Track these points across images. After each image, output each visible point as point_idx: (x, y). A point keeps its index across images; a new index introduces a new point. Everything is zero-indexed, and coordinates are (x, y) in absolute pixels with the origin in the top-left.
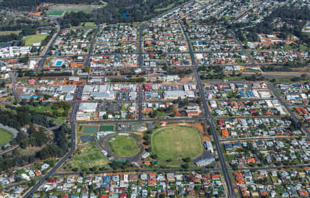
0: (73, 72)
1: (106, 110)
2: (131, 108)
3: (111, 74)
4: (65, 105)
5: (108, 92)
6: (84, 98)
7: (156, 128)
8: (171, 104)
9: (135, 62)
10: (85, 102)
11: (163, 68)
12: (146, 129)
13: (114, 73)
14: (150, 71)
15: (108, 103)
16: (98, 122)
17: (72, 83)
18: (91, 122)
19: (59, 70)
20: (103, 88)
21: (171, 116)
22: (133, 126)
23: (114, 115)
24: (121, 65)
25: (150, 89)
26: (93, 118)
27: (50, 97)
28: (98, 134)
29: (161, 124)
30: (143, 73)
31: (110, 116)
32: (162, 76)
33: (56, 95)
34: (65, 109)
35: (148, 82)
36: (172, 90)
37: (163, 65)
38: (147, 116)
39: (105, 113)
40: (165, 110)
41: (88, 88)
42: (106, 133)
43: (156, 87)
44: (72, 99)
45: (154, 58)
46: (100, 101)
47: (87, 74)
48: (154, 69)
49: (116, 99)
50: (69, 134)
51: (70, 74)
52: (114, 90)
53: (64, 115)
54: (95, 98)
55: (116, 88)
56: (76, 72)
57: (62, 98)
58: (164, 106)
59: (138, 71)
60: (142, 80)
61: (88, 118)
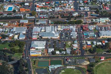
0: (22, 16)
1: (54, 47)
2: (74, 45)
3: (53, 18)
4: (20, 43)
5: (54, 32)
6: (34, 37)
7: (97, 62)
8: (106, 42)
9: (72, 7)
10: (36, 40)
11: (95, 12)
12: (88, 63)
13: (56, 16)
14: (85, 14)
15: (54, 41)
16: (48, 57)
17: (22, 25)
18: (43, 57)
19: (11, 14)
20: (49, 29)
21: (107, 52)
22: (78, 60)
23: (60, 51)
24: (61, 10)
25: (87, 30)
26: (44, 54)
27: (7, 36)
28: (50, 67)
29: (101, 58)
30: (80, 16)
31: (58, 52)
32: (95, 18)
33: (11, 35)
34: (20, 47)
35: (84, 24)
36: (106, 30)
37: (95, 9)
38: (88, 52)
39: (53, 49)
40: (102, 47)
41: (36, 29)
42: (56, 67)
43: (92, 28)
44: (24, 38)
45: (87, 3)
46: (47, 40)
47: (34, 17)
48: (89, 13)
49: (60, 38)
50: (26, 67)
51: (20, 18)
52: (58, 31)
53: (20, 51)
54: (43, 37)
55: (59, 29)
56: (25, 16)
57: (16, 37)
58: (100, 43)
59: (76, 14)
60: (80, 22)
61: (40, 54)
